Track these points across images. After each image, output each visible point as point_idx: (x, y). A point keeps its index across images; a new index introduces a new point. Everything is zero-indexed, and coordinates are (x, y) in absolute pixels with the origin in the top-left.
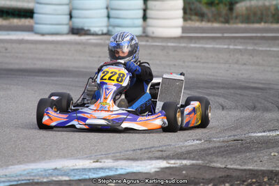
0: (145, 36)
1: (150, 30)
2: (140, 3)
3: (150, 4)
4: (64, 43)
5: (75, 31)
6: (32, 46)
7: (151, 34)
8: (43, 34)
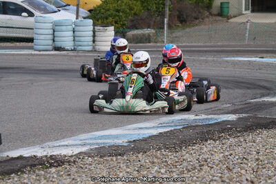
0: (94, 51)
1: (97, 47)
2: (91, 33)
3: (97, 33)
4: (52, 55)
5: (57, 49)
6: (40, 57)
7: (97, 50)
8: (40, 51)
